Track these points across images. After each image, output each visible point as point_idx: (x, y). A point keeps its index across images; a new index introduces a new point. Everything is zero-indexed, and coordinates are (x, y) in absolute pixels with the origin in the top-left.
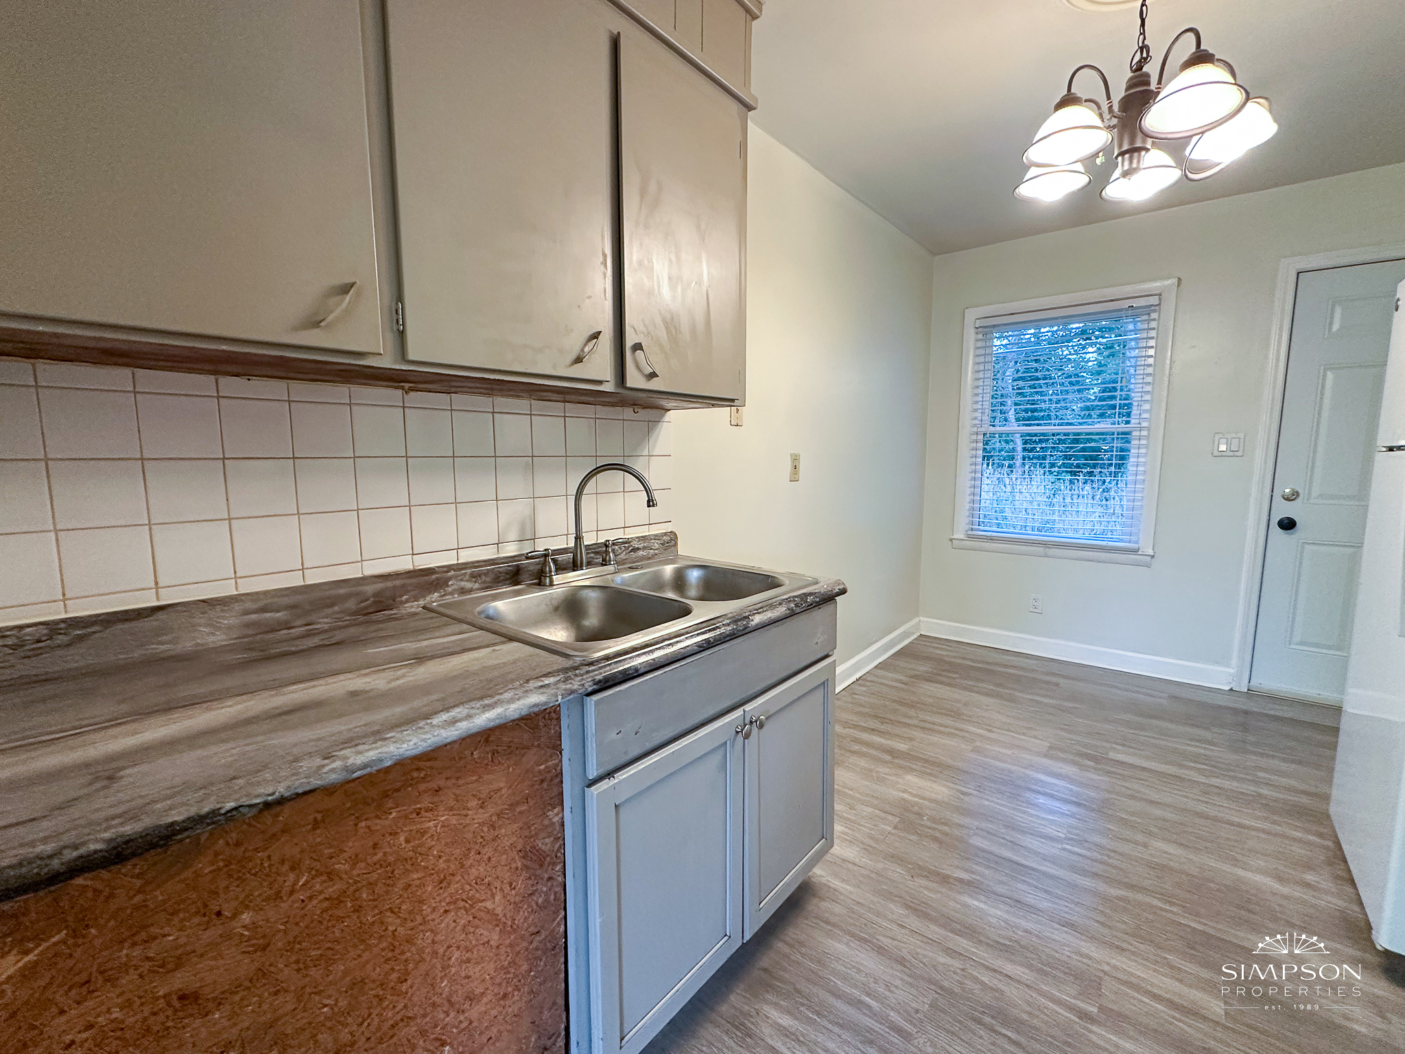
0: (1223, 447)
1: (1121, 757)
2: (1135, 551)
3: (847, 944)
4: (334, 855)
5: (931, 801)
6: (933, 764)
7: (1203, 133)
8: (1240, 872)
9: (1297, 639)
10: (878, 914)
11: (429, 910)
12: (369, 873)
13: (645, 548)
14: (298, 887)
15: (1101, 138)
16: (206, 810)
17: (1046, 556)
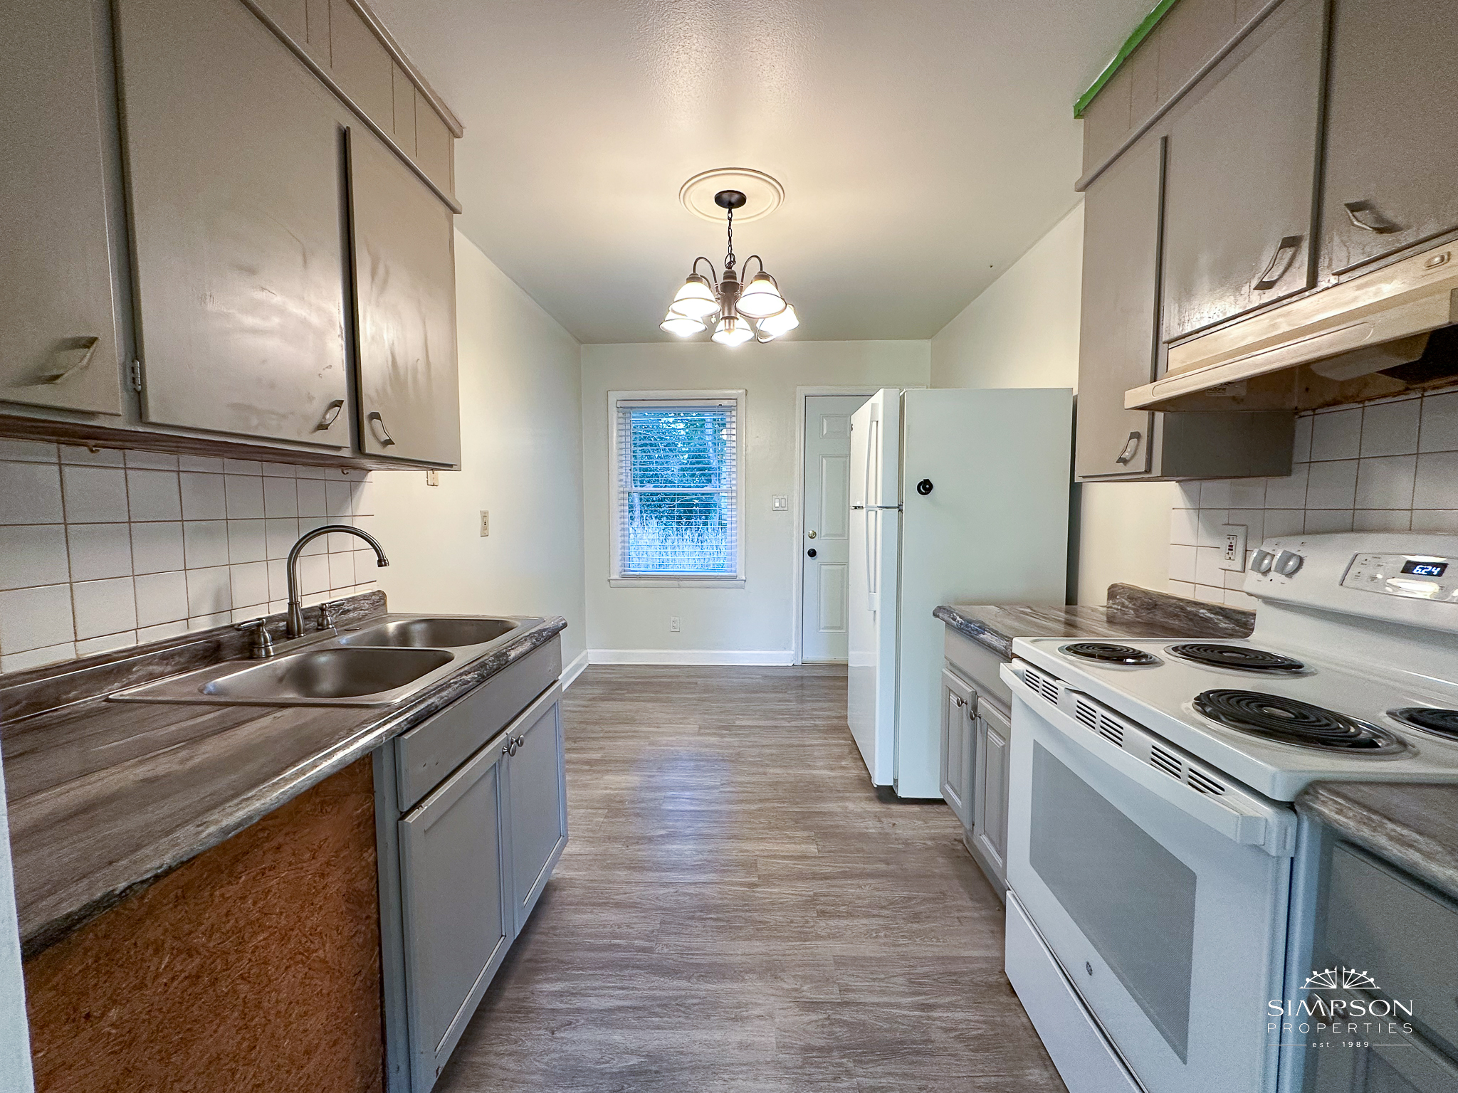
0: (777, 505)
1: (743, 723)
2: (734, 578)
3: (592, 912)
4: (194, 929)
5: (628, 789)
6: (624, 762)
7: (764, 318)
8: (814, 772)
9: (822, 626)
10: (610, 882)
11: (273, 970)
12: (222, 943)
13: (355, 609)
14: (161, 970)
15: (716, 307)
16: (99, 895)
17: (680, 587)
